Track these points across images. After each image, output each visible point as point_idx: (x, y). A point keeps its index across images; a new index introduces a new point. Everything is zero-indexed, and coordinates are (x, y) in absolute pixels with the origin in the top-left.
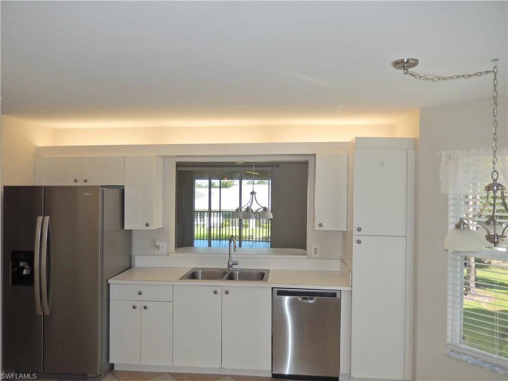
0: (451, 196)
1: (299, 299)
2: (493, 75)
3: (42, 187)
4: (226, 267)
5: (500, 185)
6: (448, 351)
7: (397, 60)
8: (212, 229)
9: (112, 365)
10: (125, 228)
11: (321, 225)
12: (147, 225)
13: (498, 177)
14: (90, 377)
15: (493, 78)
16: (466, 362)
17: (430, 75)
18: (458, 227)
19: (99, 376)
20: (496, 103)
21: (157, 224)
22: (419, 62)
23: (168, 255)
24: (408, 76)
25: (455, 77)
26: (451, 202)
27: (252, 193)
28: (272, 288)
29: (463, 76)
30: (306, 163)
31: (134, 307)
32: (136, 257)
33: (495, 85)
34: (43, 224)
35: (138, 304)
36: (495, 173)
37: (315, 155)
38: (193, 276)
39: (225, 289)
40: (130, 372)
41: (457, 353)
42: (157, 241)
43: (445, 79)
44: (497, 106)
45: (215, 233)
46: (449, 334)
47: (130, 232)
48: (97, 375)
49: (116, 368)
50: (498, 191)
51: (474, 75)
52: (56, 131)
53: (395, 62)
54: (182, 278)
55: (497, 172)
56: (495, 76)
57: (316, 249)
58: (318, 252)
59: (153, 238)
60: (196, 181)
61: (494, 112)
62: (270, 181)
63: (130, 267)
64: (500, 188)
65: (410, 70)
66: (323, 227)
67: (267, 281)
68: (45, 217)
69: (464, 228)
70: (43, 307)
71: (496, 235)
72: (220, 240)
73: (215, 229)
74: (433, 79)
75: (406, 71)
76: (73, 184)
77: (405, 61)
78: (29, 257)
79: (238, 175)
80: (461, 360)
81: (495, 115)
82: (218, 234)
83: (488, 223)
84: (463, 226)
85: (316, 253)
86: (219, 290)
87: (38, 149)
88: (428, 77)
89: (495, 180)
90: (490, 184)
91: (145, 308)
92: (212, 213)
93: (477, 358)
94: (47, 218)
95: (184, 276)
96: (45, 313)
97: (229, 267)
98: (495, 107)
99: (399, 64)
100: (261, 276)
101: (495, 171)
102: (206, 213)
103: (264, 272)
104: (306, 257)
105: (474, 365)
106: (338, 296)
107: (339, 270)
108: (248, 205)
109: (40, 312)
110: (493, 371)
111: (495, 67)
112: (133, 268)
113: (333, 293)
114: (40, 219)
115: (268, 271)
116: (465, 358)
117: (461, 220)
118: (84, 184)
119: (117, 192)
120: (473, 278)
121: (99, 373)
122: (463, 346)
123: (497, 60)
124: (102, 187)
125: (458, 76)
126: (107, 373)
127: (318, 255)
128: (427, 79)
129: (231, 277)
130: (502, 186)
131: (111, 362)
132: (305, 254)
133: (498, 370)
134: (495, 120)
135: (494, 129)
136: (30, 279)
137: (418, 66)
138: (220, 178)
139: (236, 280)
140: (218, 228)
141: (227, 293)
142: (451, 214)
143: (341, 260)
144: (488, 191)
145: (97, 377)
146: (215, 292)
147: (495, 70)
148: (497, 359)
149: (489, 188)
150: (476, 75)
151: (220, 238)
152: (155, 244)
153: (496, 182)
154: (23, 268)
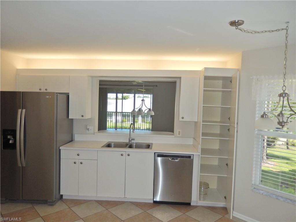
0: (258, 102)
1: (170, 159)
2: (285, 31)
3: (21, 92)
4: (128, 141)
5: (287, 94)
6: (253, 188)
7: (232, 20)
8: (117, 123)
9: (62, 196)
10: (69, 118)
11: (183, 118)
12: (82, 116)
13: (286, 89)
14: (49, 202)
15: (286, 33)
16: (262, 194)
17: (250, 30)
18: (262, 116)
19: (55, 201)
20: (287, 47)
21: (88, 116)
22: (245, 22)
23: (94, 134)
24: (238, 30)
25: (264, 32)
26: (258, 105)
27: (142, 100)
28: (155, 153)
29: (269, 31)
30: (175, 83)
31: (75, 163)
33: (287, 37)
34: (21, 113)
35: (77, 161)
36: (284, 87)
37: (180, 78)
38: (109, 146)
39: (127, 153)
40: (72, 199)
41: (258, 189)
42: (88, 126)
43: (259, 32)
44: (287, 49)
45: (119, 125)
46: (253, 179)
47: (72, 120)
48: (53, 201)
49: (64, 197)
50: (285, 97)
51: (275, 31)
52: (28, 61)
53: (231, 22)
54: (103, 147)
55: (285, 86)
56: (287, 31)
57: (179, 132)
58: (181, 134)
59: (85, 124)
60: (108, 94)
61: (285, 52)
62: (152, 95)
63: (72, 140)
64: (287, 95)
65: (239, 27)
66: (184, 119)
67: (151, 149)
68: (23, 110)
69: (266, 117)
70: (21, 161)
71: (283, 121)
72: (122, 129)
73: (119, 123)
74: (252, 33)
75: (237, 27)
76: (39, 91)
77: (237, 21)
78: (13, 133)
79: (133, 91)
80: (260, 193)
81: (286, 54)
82: (121, 126)
83: (279, 115)
84: (265, 116)
85: (179, 134)
86: (124, 153)
87: (18, 70)
88: (248, 31)
89: (284, 91)
90: (281, 93)
91: (81, 163)
92: (118, 113)
93: (268, 192)
94: (24, 111)
95: (104, 146)
96: (23, 166)
97: (129, 141)
98: (286, 50)
99: (233, 23)
100: (148, 146)
101: (284, 86)
102: (114, 113)
103: (150, 144)
104: (173, 136)
105: (267, 196)
106: (192, 158)
107: (192, 144)
108: (140, 107)
109: (20, 165)
110: (277, 199)
111: (287, 27)
112: (73, 141)
113: (189, 156)
114: (20, 111)
115: (152, 144)
116: (262, 192)
117: (264, 113)
118: (45, 91)
119: (65, 97)
120: (265, 154)
121: (54, 200)
122: (261, 185)
123: (288, 22)
124: (56, 93)
125: (266, 31)
126: (59, 200)
127: (180, 135)
128: (248, 32)
129: (131, 147)
130: (288, 94)
131: (61, 194)
132: (173, 135)
133: (280, 198)
134: (286, 57)
135: (285, 62)
136: (14, 146)
137: (243, 25)
138: (123, 93)
139: (133, 148)
140: (121, 123)
141: (129, 155)
142: (257, 112)
143: (194, 138)
144: (280, 97)
145: (53, 202)
146: (122, 155)
147: (287, 28)
148: (280, 192)
149: (280, 95)
150: (276, 30)
151: (122, 128)
152: (87, 128)
153: (285, 92)
154: (9, 139)
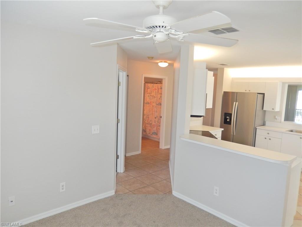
12: (273, 109)
21: (277, 109)
23: (281, 123)
31: (265, 138)
32: (266, 122)
34: (236, 105)
35: (267, 138)
42: (276, 116)
47: (265, 111)
59: (275, 114)
63: (264, 125)
70: (233, 132)
76: (245, 92)
78: (230, 115)
87: (233, 78)
91: (270, 139)
94: (237, 103)
96: (234, 134)
109: (232, 134)
114: (235, 103)
118: (249, 92)
119: (262, 96)
124: (258, 93)
136: (230, 123)
152: (275, 118)
154: (227, 119)
